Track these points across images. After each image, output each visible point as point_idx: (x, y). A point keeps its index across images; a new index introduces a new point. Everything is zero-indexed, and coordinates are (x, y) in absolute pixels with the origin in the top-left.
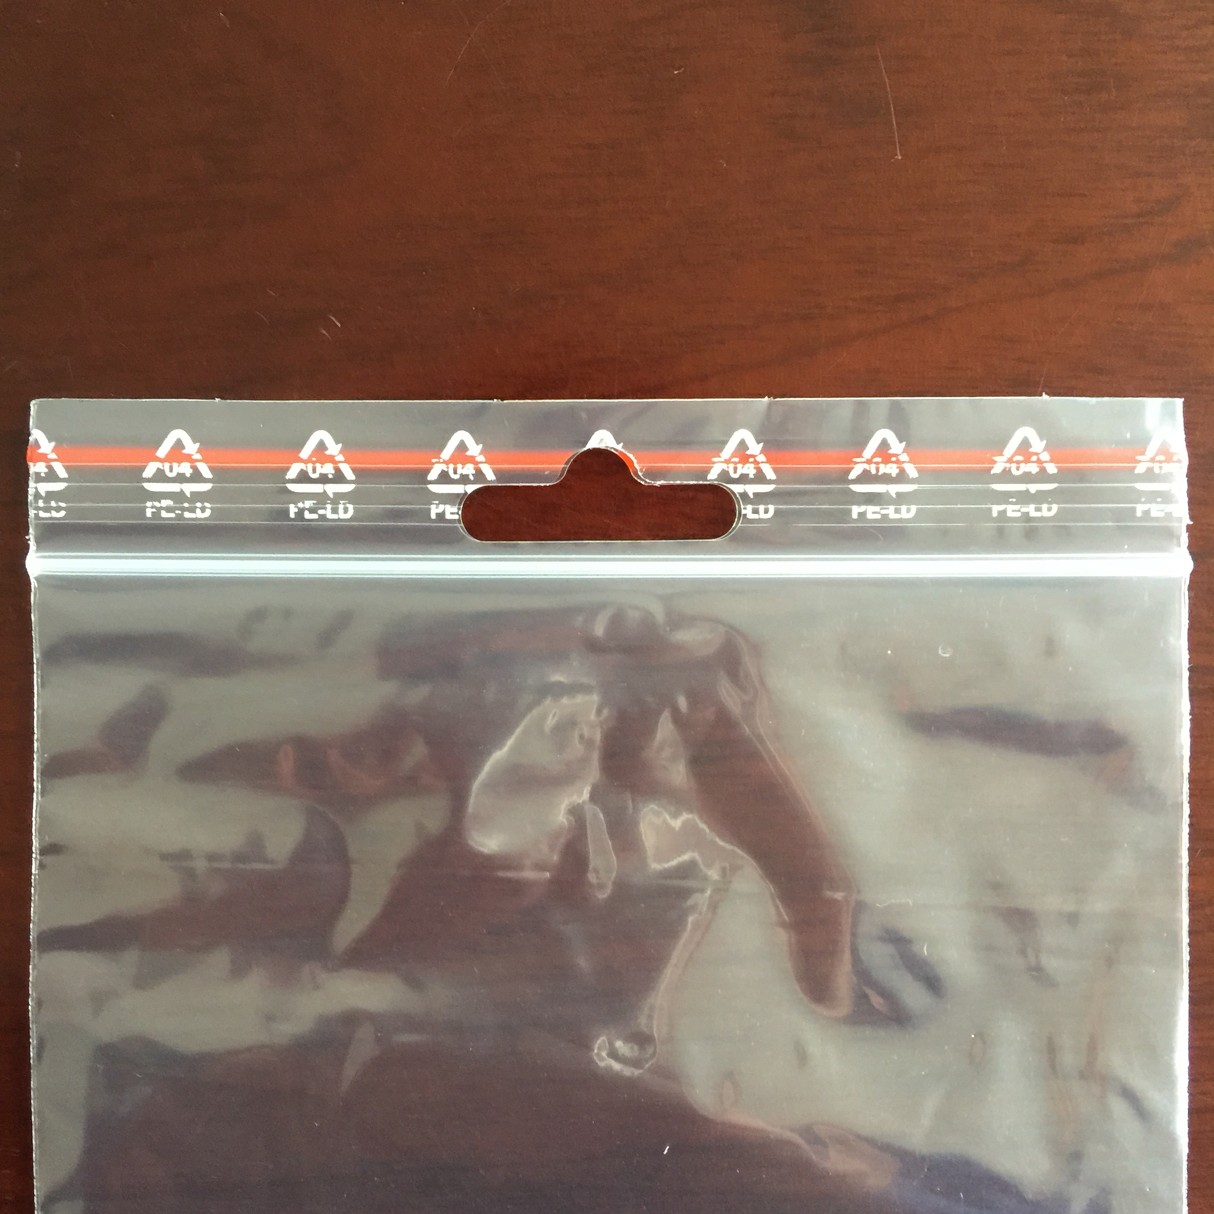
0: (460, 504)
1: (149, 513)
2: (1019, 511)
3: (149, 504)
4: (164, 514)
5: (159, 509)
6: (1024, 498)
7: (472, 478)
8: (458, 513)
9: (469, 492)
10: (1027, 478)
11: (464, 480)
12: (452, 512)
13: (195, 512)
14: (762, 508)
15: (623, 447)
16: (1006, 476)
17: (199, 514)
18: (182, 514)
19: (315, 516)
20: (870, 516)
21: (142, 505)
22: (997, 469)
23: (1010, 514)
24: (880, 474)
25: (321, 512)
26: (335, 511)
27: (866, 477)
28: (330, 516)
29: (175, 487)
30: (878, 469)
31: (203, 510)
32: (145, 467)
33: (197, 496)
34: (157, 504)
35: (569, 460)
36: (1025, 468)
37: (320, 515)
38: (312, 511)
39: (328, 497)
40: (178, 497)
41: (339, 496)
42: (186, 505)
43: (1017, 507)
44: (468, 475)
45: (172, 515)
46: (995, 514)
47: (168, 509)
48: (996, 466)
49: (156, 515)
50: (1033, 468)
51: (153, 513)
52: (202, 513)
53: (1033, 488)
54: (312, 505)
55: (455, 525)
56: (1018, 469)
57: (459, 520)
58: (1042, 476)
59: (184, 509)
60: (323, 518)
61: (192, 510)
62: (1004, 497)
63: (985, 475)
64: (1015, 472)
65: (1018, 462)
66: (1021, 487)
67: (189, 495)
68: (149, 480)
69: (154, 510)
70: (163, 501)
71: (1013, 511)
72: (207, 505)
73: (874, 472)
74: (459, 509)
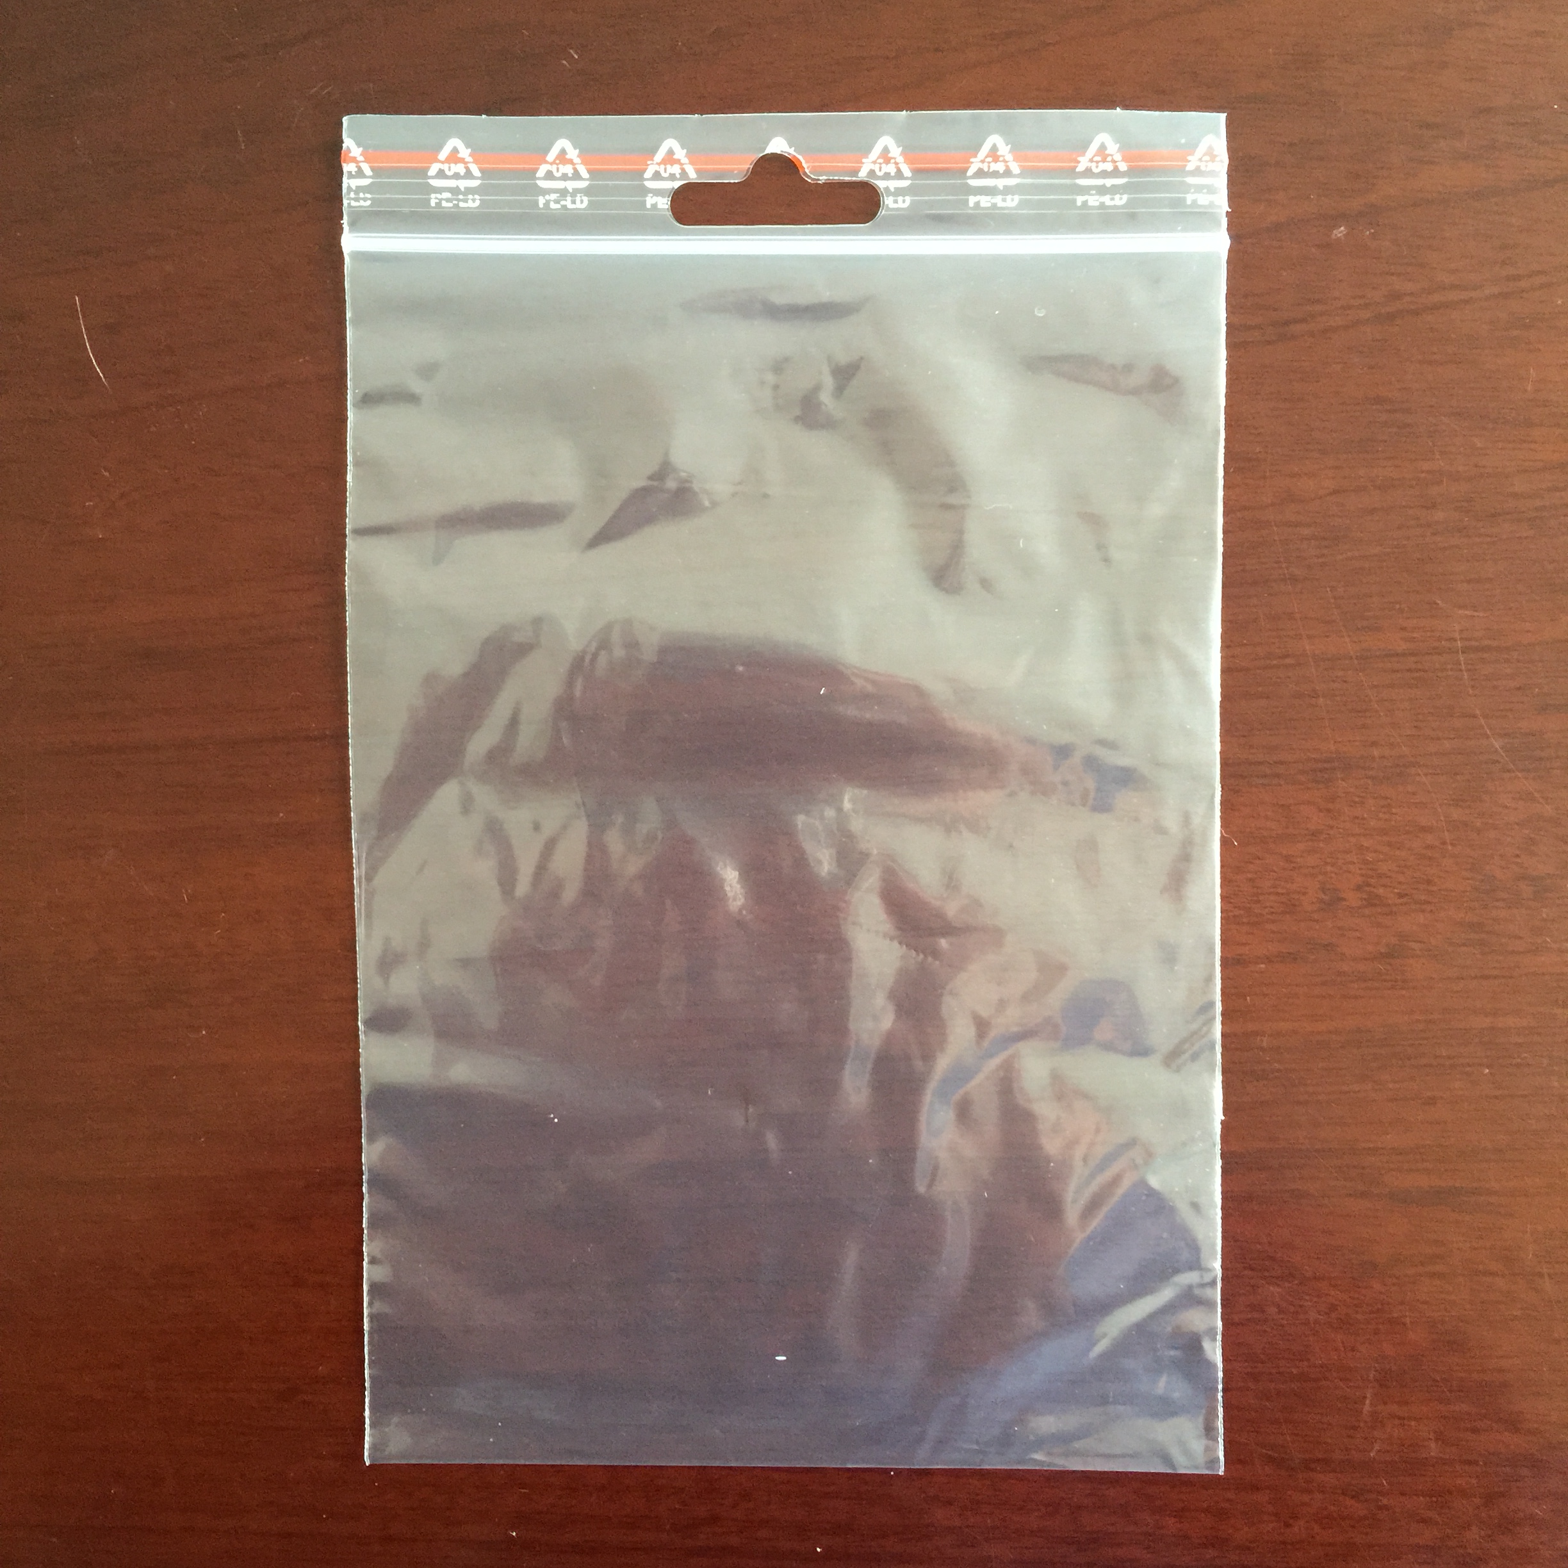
0: (668, 197)
1: (433, 204)
2: (1097, 201)
3: (433, 196)
4: (444, 204)
5: (441, 200)
6: (1102, 190)
7: (678, 176)
8: (667, 204)
9: (676, 188)
10: (1104, 174)
11: (672, 177)
12: (664, 203)
13: (467, 202)
14: (900, 199)
15: (795, 151)
16: (1088, 173)
17: (470, 204)
18: (458, 204)
19: (558, 206)
20: (983, 205)
21: (427, 197)
22: (1080, 168)
23: (1091, 203)
24: (991, 171)
25: (563, 203)
26: (574, 202)
27: (980, 174)
28: (570, 206)
29: (452, 183)
30: (989, 167)
31: (474, 200)
32: (429, 167)
33: (469, 191)
34: (439, 196)
35: (752, 163)
36: (1103, 166)
37: (562, 206)
38: (557, 202)
39: (568, 192)
40: (455, 191)
41: (576, 191)
42: (461, 197)
43: (1097, 197)
44: (675, 174)
45: (450, 205)
46: (1079, 203)
47: (448, 200)
48: (1080, 165)
49: (439, 204)
50: (1109, 167)
51: (436, 203)
52: (473, 203)
53: (1109, 182)
54: (556, 198)
55: (664, 213)
56: (1097, 167)
57: (668, 209)
58: (1115, 173)
59: (459, 200)
60: (564, 207)
61: (466, 201)
62: (1085, 190)
63: (1072, 172)
64: (1096, 170)
65: (1097, 162)
66: (1099, 182)
67: (463, 190)
68: (432, 177)
69: (437, 201)
70: (443, 194)
71: (1093, 200)
72: (477, 197)
73: (986, 170)
74: (668, 200)
